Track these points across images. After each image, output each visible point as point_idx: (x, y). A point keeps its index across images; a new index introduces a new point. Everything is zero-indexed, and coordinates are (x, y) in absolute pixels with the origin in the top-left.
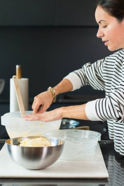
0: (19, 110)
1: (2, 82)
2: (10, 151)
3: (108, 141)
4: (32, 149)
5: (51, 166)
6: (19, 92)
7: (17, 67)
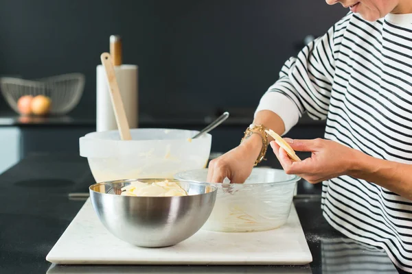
0: (116, 128)
1: (78, 80)
2: (99, 206)
3: (312, 196)
4: (148, 203)
5: (187, 240)
6: (117, 90)
7: (113, 39)
